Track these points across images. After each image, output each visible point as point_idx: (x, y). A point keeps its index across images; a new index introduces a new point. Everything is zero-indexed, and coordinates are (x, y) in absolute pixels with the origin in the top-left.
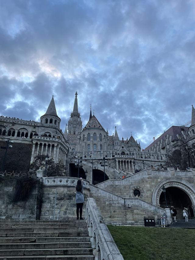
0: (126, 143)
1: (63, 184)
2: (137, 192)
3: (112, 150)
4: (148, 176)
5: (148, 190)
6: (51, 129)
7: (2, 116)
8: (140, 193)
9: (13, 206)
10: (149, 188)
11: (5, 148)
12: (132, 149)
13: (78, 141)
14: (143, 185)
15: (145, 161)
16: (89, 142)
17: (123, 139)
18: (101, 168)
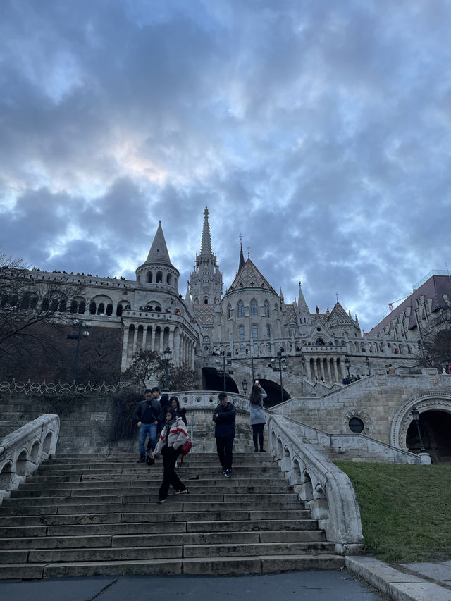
0: (325, 318)
1: (203, 405)
2: (357, 424)
3: (295, 335)
4: (379, 389)
5: (381, 419)
6: (160, 294)
7: (55, 272)
8: (362, 425)
9: (111, 449)
10: (383, 414)
11: (75, 338)
12: (339, 332)
13: (217, 319)
14: (370, 408)
15: (370, 359)
16: (240, 321)
17: (317, 310)
18: (272, 376)
